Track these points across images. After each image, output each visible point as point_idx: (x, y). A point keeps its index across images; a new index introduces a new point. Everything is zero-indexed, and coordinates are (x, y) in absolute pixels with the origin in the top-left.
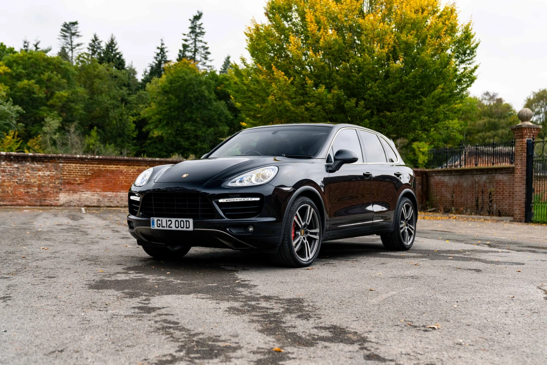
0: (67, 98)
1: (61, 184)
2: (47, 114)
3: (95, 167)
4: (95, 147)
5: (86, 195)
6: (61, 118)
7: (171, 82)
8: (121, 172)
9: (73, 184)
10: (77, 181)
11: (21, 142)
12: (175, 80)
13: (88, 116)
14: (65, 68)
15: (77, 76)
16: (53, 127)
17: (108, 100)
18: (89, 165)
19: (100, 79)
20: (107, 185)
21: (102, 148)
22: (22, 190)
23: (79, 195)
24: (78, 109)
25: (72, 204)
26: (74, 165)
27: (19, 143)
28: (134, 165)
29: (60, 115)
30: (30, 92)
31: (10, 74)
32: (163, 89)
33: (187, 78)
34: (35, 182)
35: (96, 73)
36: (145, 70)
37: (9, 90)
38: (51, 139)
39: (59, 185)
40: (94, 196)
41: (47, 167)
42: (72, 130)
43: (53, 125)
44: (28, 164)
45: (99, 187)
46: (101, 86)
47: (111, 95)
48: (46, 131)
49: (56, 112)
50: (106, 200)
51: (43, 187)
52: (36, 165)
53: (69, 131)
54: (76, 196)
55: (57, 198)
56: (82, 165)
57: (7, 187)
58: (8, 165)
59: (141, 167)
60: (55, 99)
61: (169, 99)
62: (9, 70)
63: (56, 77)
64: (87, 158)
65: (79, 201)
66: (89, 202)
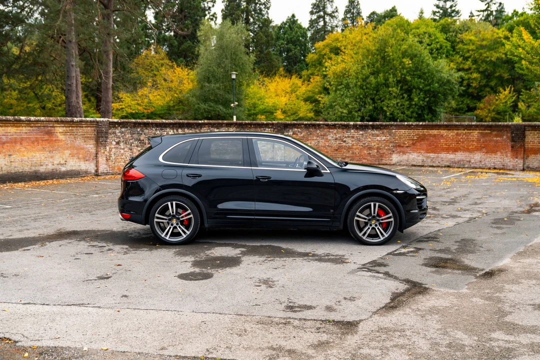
1: (394, 147)
3: (421, 132)
5: (413, 156)
8: (442, 136)
9: (403, 147)
10: (406, 144)
18: (415, 131)
20: (430, 147)
22: (366, 152)
23: (408, 156)
25: (402, 163)
26: (403, 131)
28: (453, 130)
34: (374, 146)
39: (392, 148)
40: (419, 157)
41: (383, 133)
44: (370, 131)
45: (423, 150)
50: (429, 160)
51: (380, 149)
52: (376, 132)
54: (405, 157)
55: (391, 158)
56: (409, 131)
57: (356, 149)
58: (355, 132)
59: (460, 131)
64: (413, 125)
65: (408, 161)
66: (415, 162)
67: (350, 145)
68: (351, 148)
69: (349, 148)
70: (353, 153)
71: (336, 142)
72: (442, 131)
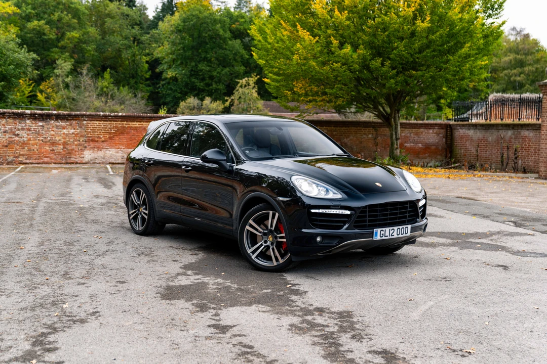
0: (79, 39)
1: (86, 142)
2: (58, 55)
3: (119, 124)
4: (109, 90)
5: (111, 153)
6: (73, 60)
7: (184, 21)
8: (145, 129)
9: (97, 141)
10: (101, 138)
11: (33, 85)
12: (189, 19)
13: (100, 57)
14: (75, 8)
15: (88, 15)
16: (65, 69)
17: (120, 41)
18: (112, 123)
19: (112, 18)
20: (131, 142)
21: (116, 91)
22: (48, 148)
23: (104, 152)
24: (90, 51)
25: (97, 161)
26: (98, 122)
27: (32, 87)
29: (72, 57)
30: (40, 33)
31: (20, 15)
32: (176, 27)
33: (201, 16)
34: (60, 140)
35: (107, 12)
36: (156, 7)
37: (19, 31)
38: (63, 81)
39: (84, 143)
40: (118, 153)
41: (71, 125)
42: (85, 72)
43: (65, 68)
44: (53, 122)
45: (123, 144)
46: (112, 26)
47: (124, 35)
48: (58, 74)
49: (67, 54)
51: (68, 145)
52: (61, 123)
53: (81, 74)
54: (100, 154)
55: (82, 156)
56: (105, 122)
57: (33, 145)
58: (33, 123)
60: (66, 41)
61: (183, 38)
62: (18, 11)
63: (67, 17)
64: (110, 116)
65: (104, 158)
66: (113, 159)
67: (25, 139)
68: (26, 144)
69: (24, 144)
70: (29, 150)
71: (5, 135)
72: (144, 124)
